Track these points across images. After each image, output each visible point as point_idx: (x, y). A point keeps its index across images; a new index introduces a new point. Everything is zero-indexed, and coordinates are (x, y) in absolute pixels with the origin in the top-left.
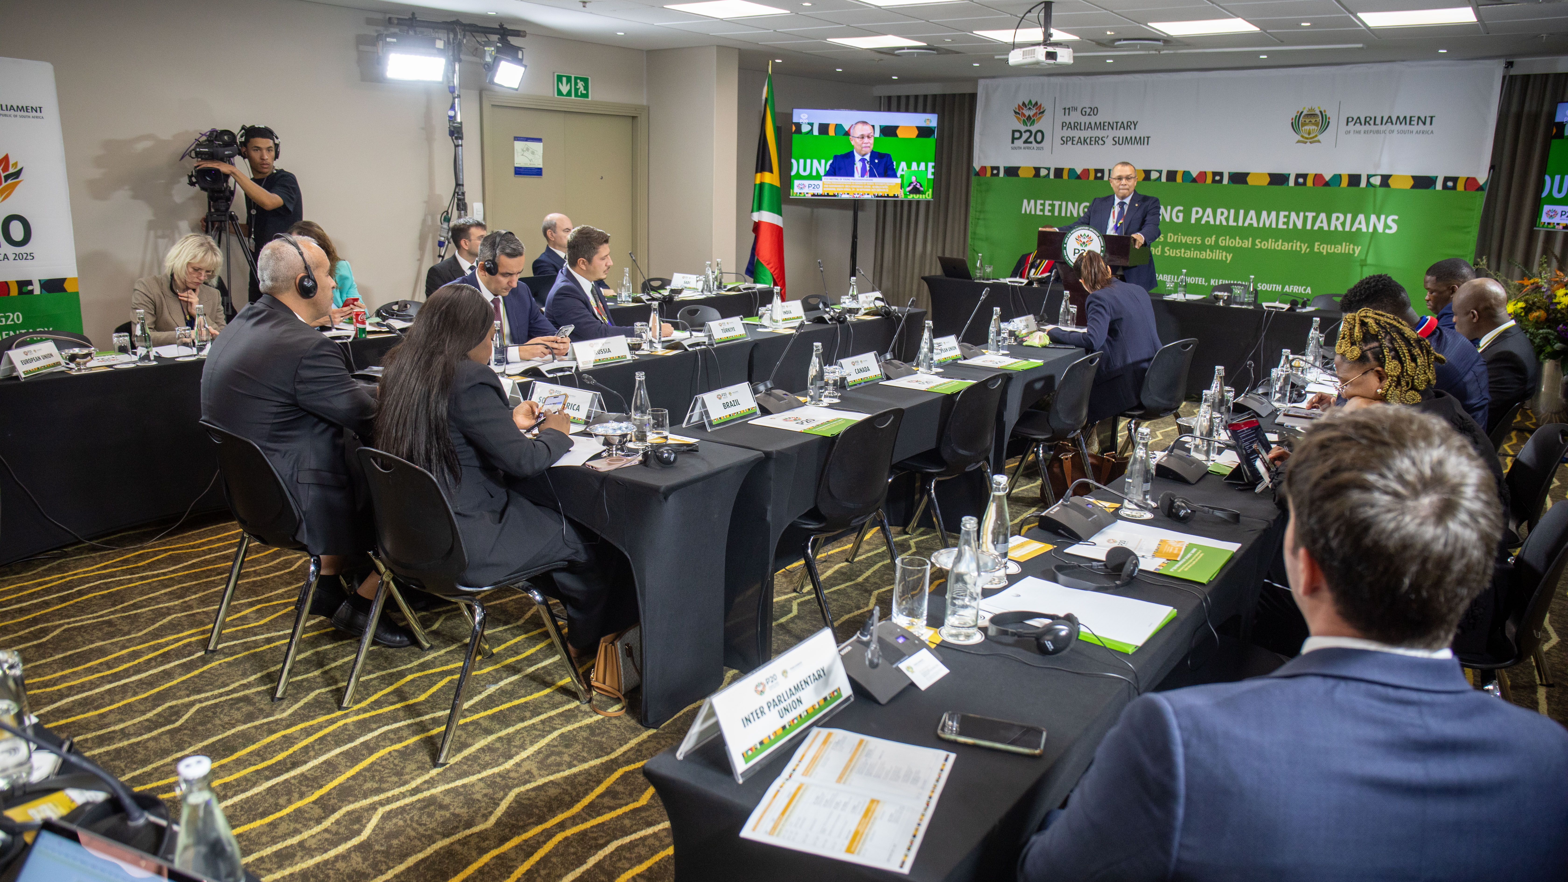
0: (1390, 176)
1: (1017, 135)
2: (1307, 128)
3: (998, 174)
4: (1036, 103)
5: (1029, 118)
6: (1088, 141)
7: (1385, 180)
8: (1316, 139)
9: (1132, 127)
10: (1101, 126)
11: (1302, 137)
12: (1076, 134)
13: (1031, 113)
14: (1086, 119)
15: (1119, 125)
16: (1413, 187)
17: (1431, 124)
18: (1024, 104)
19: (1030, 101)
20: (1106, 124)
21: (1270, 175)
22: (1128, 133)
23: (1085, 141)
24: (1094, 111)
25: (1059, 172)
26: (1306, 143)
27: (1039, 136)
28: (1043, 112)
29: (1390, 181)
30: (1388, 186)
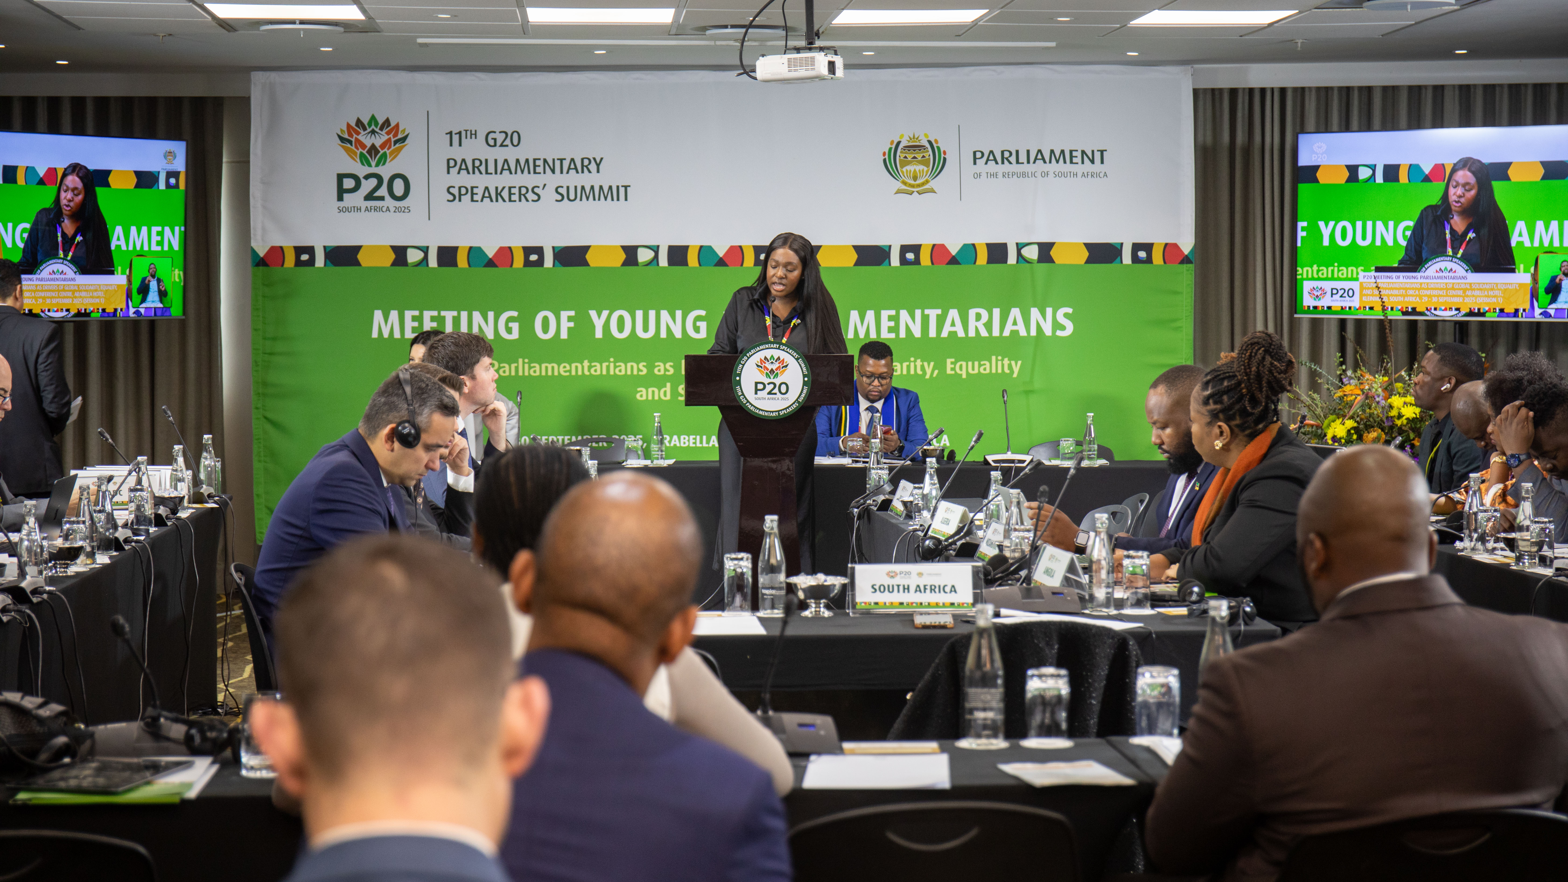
0: (1051, 245)
1: (349, 183)
2: (910, 168)
3: (311, 262)
4: (387, 122)
5: (373, 150)
6: (505, 194)
7: (1045, 250)
8: (927, 187)
9: (593, 167)
10: (529, 166)
11: (904, 183)
12: (479, 181)
13: (378, 141)
14: (500, 154)
15: (566, 164)
16: (1089, 261)
17: (1102, 162)
18: (359, 122)
19: (373, 119)
20: (540, 163)
21: (857, 248)
22: (586, 180)
23: (498, 194)
24: (513, 138)
25: (447, 256)
26: (911, 193)
27: (399, 187)
28: (404, 139)
29: (1053, 253)
30: (1051, 261)
